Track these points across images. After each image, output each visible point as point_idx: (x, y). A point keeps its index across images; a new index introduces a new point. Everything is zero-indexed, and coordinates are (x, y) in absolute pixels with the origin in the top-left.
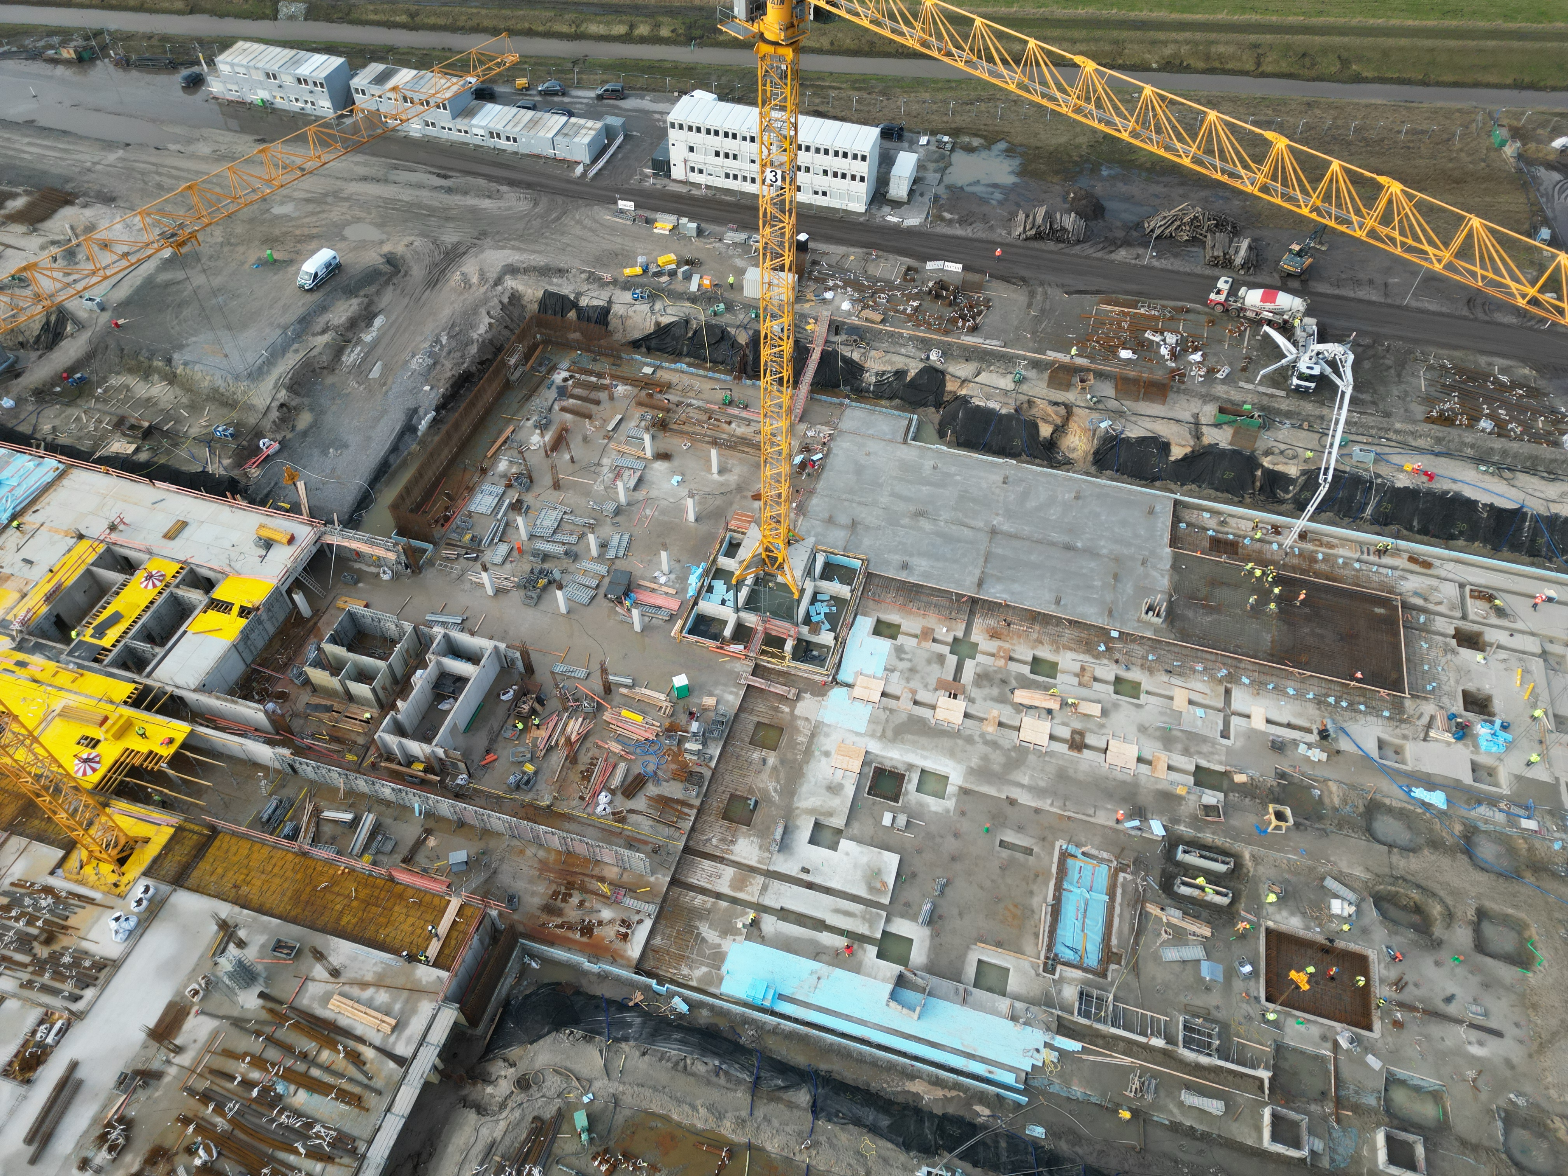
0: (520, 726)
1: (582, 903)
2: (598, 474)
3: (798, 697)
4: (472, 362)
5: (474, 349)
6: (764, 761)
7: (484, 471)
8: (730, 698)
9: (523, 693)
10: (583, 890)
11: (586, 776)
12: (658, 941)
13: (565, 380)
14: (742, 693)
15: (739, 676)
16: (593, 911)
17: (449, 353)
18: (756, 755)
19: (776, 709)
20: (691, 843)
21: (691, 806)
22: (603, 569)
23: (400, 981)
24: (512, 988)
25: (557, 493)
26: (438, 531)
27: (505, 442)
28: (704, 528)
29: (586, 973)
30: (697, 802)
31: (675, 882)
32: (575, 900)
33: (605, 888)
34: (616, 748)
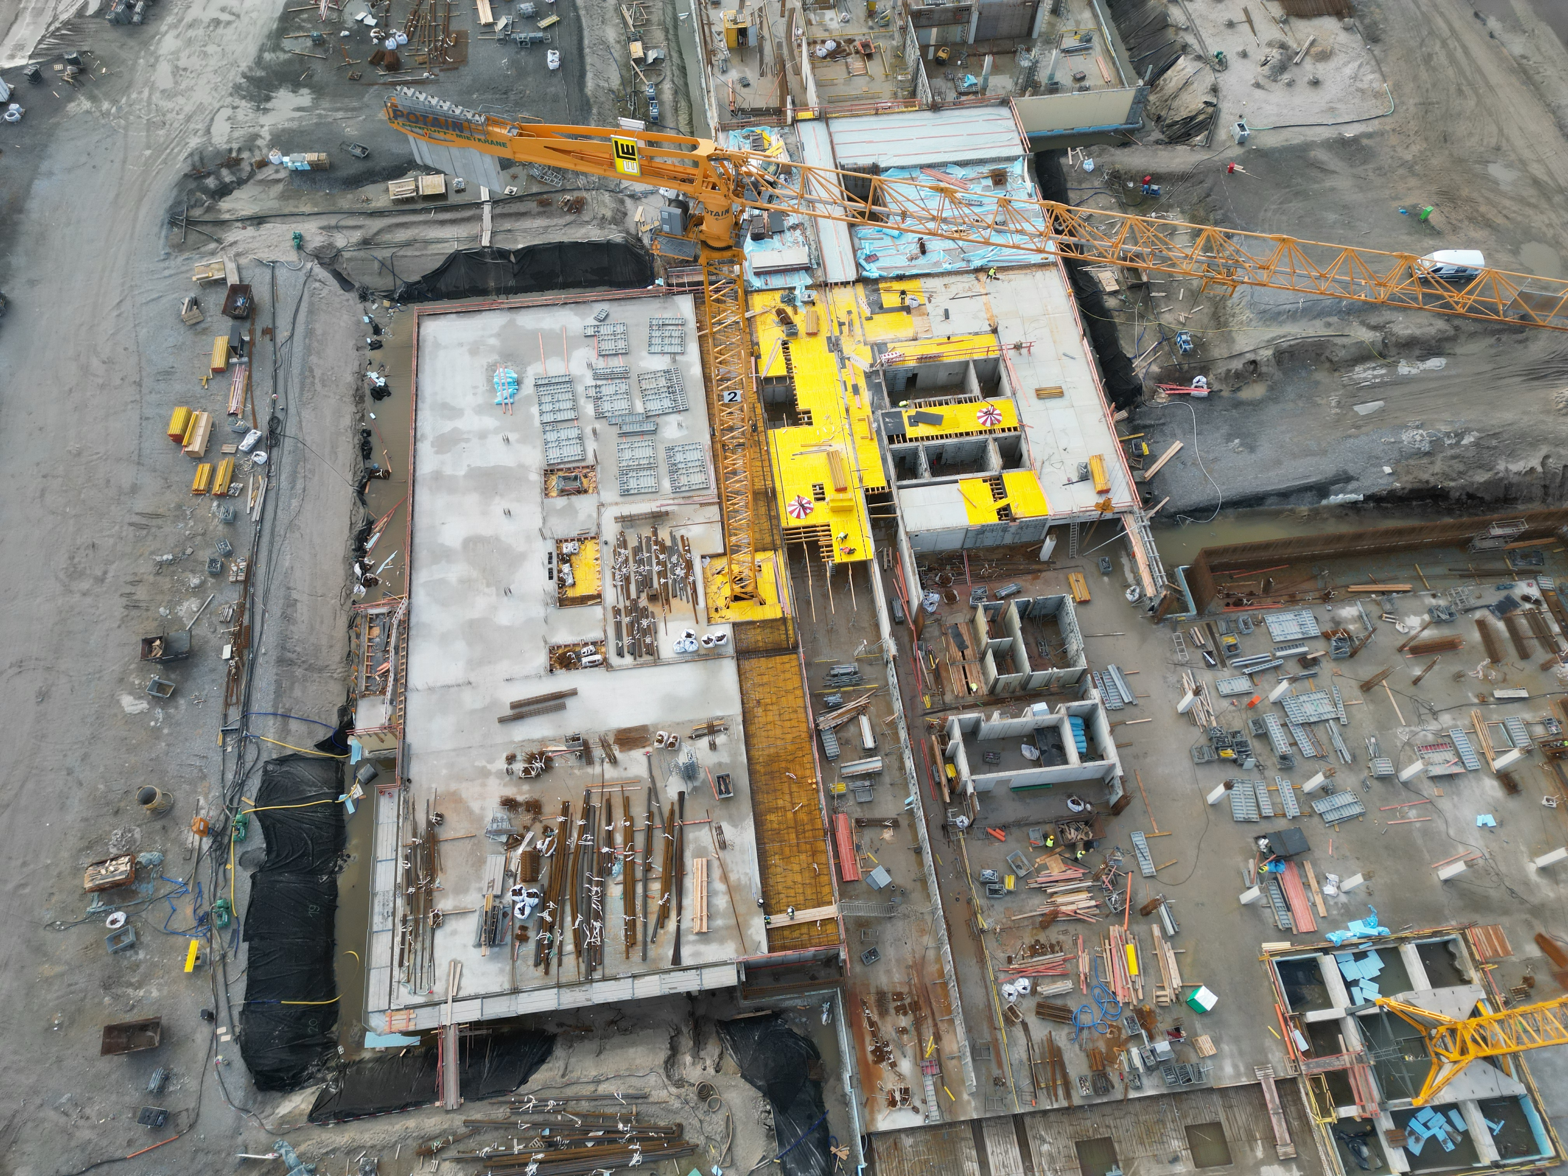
0: (1050, 843)
1: (904, 1031)
2: (1421, 721)
3: (1286, 1162)
4: (1463, 487)
5: (1481, 477)
6: (1175, 1160)
7: (1326, 598)
8: (1228, 1069)
9: (1087, 820)
10: (918, 1024)
11: (1036, 950)
12: (907, 1142)
13: (1526, 599)
14: (1244, 1081)
15: (1263, 1064)
16: (901, 1047)
17: (1453, 457)
18: (1176, 1144)
19: (1251, 1139)
20: (1028, 1121)
21: (1068, 1095)
22: (1293, 809)
24: (793, 1009)
25: (1357, 692)
26: (1216, 604)
27: (1383, 593)
29: (839, 1079)
30: (1077, 1101)
31: (976, 1125)
32: (904, 1021)
33: (930, 1048)
34: (1084, 965)
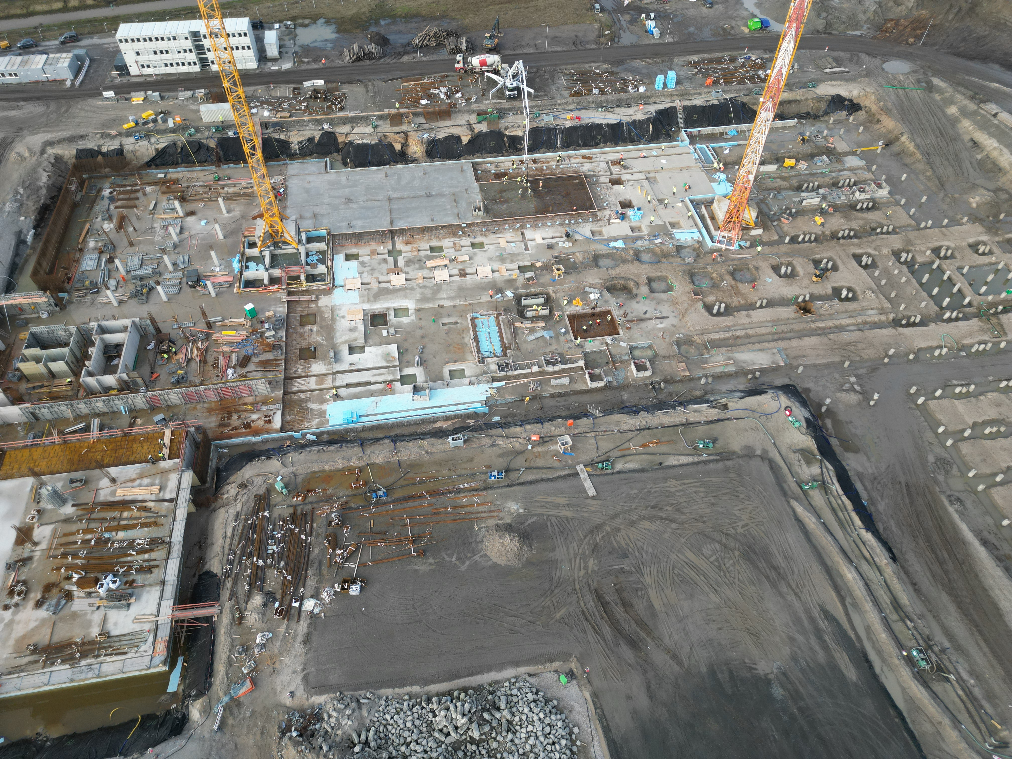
0: (166, 356)
1: (239, 417)
2: (155, 232)
3: (318, 299)
4: (46, 199)
5: (44, 191)
6: (311, 330)
7: (81, 250)
8: (281, 309)
10: (237, 411)
11: (215, 365)
12: (288, 418)
13: (111, 193)
14: (286, 305)
15: (281, 298)
16: (246, 418)
17: (28, 197)
18: (306, 329)
19: (308, 307)
20: (288, 375)
21: (280, 360)
22: (180, 274)
23: (154, 471)
24: (217, 463)
25: (133, 248)
26: (68, 286)
27: (87, 233)
28: (230, 241)
29: (255, 444)
30: (283, 357)
31: (285, 393)
32: (235, 417)
33: (249, 407)
34: (227, 348)
